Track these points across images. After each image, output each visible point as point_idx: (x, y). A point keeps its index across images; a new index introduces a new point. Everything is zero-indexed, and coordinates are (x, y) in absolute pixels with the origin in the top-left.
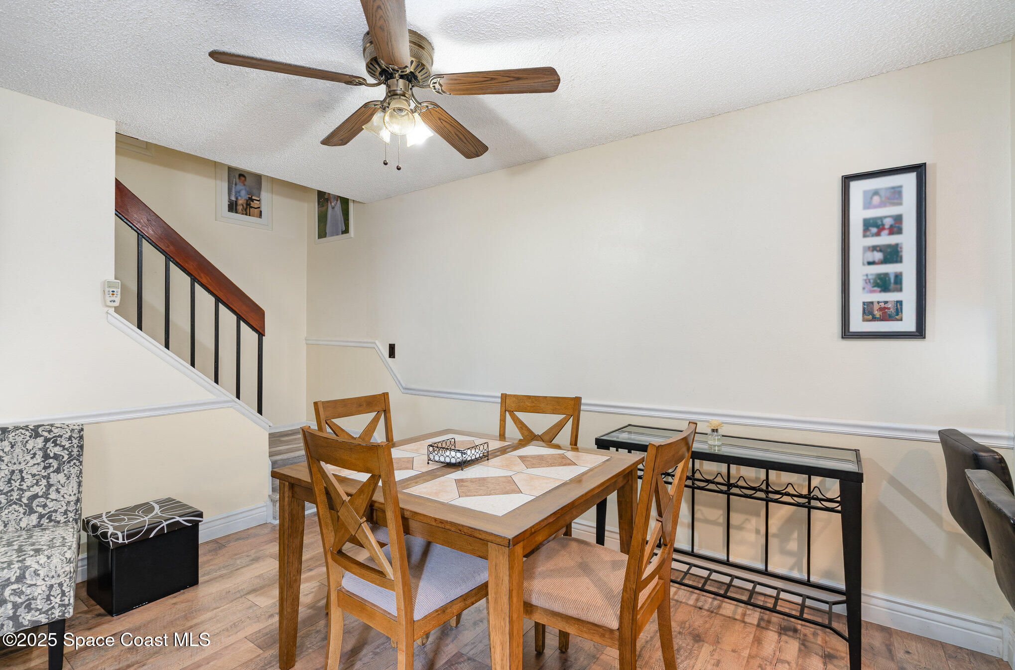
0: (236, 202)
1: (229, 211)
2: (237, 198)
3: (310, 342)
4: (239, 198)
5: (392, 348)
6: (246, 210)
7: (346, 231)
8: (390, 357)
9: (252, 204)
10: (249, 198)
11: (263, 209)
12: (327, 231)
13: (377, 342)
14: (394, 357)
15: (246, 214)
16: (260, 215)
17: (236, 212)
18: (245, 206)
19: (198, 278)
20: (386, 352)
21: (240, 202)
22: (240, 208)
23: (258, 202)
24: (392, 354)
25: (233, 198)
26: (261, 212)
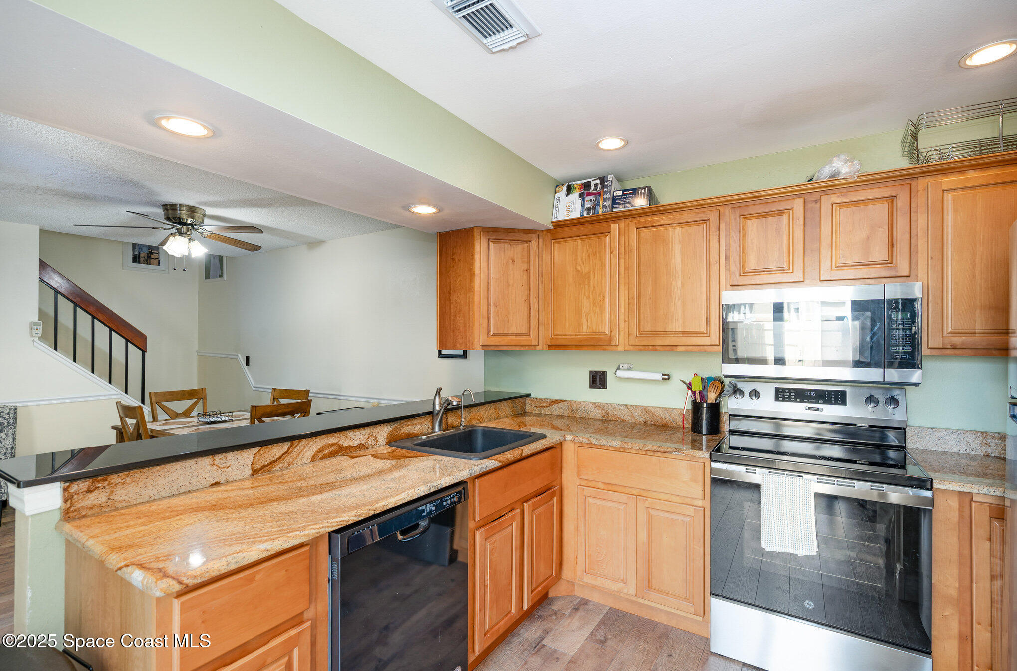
0: (139, 256)
1: (133, 262)
2: (140, 253)
3: (200, 354)
4: (141, 253)
5: (248, 359)
6: (147, 261)
7: (221, 276)
8: (246, 365)
9: (152, 256)
10: (149, 252)
11: (161, 260)
12: (211, 275)
13: (239, 355)
14: (249, 365)
15: (147, 264)
16: (159, 264)
17: (139, 263)
18: (146, 258)
19: (96, 316)
20: (244, 363)
21: (142, 255)
22: (142, 260)
23: (157, 255)
24: (247, 364)
25: (137, 253)
26: (159, 261)
